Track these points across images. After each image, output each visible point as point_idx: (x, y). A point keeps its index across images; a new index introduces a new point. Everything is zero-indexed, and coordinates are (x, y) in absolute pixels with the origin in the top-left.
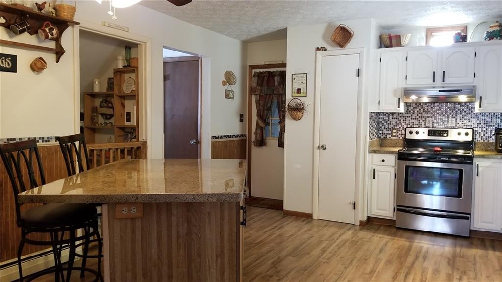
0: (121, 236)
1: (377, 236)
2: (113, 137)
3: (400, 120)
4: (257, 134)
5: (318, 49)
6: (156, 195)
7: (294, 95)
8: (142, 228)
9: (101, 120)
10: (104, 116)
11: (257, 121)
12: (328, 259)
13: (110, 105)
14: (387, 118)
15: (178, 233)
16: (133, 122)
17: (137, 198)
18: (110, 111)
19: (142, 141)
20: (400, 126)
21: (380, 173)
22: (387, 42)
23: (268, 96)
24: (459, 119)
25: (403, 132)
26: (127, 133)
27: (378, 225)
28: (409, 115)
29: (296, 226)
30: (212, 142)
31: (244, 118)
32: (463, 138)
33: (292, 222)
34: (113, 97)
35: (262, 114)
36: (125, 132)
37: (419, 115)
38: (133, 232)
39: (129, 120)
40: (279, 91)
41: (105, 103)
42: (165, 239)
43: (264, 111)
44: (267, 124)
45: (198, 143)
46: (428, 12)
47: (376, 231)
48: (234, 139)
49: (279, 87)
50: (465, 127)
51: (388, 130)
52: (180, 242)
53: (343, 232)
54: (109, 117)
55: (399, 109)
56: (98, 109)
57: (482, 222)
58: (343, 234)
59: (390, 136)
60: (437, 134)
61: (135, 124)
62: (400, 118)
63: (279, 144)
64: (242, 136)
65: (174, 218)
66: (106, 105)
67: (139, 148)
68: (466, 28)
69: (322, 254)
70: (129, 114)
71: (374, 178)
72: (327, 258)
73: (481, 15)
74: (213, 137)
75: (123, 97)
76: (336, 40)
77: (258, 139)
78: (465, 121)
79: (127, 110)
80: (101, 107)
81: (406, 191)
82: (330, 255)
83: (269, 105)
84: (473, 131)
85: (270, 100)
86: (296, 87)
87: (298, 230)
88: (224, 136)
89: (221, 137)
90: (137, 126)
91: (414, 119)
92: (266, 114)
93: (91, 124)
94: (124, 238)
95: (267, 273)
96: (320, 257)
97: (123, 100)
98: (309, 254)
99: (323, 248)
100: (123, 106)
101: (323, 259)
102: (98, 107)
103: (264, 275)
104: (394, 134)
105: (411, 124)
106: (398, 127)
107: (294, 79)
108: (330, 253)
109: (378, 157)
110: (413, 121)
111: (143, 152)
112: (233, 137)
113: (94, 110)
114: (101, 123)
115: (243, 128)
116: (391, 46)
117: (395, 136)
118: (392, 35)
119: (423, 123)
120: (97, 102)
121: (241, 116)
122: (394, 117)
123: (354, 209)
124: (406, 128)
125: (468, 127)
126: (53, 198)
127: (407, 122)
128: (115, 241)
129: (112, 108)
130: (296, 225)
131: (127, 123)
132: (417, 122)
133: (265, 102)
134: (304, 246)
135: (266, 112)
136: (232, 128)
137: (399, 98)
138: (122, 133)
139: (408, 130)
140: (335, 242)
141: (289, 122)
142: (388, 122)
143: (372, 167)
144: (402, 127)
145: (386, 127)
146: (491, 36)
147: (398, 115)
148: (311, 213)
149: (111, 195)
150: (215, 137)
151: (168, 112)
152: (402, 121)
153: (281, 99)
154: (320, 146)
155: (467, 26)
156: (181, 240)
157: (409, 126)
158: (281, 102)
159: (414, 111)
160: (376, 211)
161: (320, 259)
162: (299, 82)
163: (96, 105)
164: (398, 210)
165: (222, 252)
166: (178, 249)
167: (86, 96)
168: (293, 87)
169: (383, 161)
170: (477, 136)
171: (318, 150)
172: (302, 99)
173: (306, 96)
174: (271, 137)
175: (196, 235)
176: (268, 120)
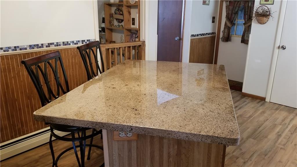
0: (119, 154)
2: (123, 35)
4: (225, 32)
6: (149, 128)
7: (262, 3)
8: (137, 148)
9: (116, 23)
10: (118, 21)
11: (226, 22)
12: (284, 145)
13: (121, 13)
15: (169, 153)
16: (136, 26)
17: (132, 129)
18: (121, 17)
19: (142, 40)
23: (236, 3)
26: (133, 33)
29: (253, 108)
30: (191, 39)
31: (215, 20)
33: (249, 103)
34: (123, 7)
35: (230, 17)
36: (131, 33)
38: (130, 151)
39: (133, 24)
41: (118, 11)
42: (157, 158)
43: (232, 14)
44: (233, 24)
45: (181, 39)
48: (207, 36)
52: (170, 161)
53: (292, 117)
54: (120, 21)
56: (113, 15)
58: (292, 119)
61: (138, 28)
63: (242, 41)
64: (213, 33)
66: (118, 13)
67: (140, 46)
69: (278, 139)
70: (133, 19)
72: (283, 143)
74: (192, 35)
75: (130, 7)
77: (225, 36)
79: (132, 17)
80: (116, 14)
82: (285, 141)
83: (236, 10)
85: (238, 5)
87: (255, 112)
88: (200, 34)
89: (198, 35)
90: (139, 30)
92: (233, 17)
93: (110, 26)
94: (122, 155)
95: (234, 154)
96: (276, 142)
97: (129, 9)
98: (266, 137)
99: (278, 132)
100: (130, 13)
101: (279, 144)
102: (114, 13)
103: (231, 155)
108: (285, 138)
111: (143, 49)
112: (206, 35)
113: (111, 16)
114: (116, 25)
115: (214, 28)
120: (113, 9)
121: (214, 18)
126: (60, 121)
128: (114, 158)
129: (122, 15)
130: (253, 106)
131: (132, 26)
133: (234, 7)
134: (261, 129)
135: (234, 15)
136: (206, 28)
138: (129, 34)
140: (287, 127)
141: (255, 26)
148: (265, 97)
149: (108, 124)
150: (193, 35)
151: (160, 16)
153: (247, 5)
154: (281, 46)
156: (171, 159)
158: (247, 7)
161: (277, 144)
163: (112, 12)
167: (105, 5)
171: (278, 50)
172: (269, 6)
173: (273, 4)
174: (236, 35)
175: (185, 155)
176: (234, 22)
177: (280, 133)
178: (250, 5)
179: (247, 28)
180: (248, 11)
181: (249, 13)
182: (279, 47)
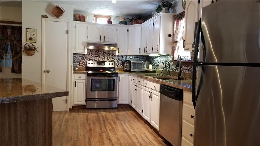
1: (81, 114)
3: (83, 58)
5: (43, 16)
7: (28, 41)
12: (66, 129)
14: (77, 57)
15: (21, 122)
20: (83, 60)
21: (78, 83)
22: (78, 18)
24: (109, 58)
25: (85, 63)
27: (78, 109)
28: (88, 55)
32: (111, 66)
37: (92, 55)
40: (11, 38)
42: (13, 127)
46: (100, 7)
47: (78, 112)
49: (11, 36)
50: (111, 61)
51: (78, 62)
52: (22, 127)
53: (63, 115)
55: (84, 52)
57: (122, 101)
59: (79, 65)
60: (101, 64)
62: (84, 57)
63: (12, 71)
65: (18, 113)
68: (110, 17)
69: (61, 127)
71: (75, 86)
73: (118, 13)
76: (54, 13)
78: (111, 59)
81: (91, 91)
82: (65, 127)
83: (4, 47)
84: (115, 63)
86: (29, 36)
91: (90, 57)
99: (59, 124)
101: (63, 129)
104: (81, 64)
105: (89, 60)
106: (82, 61)
107: (28, 32)
109: (77, 76)
110: (90, 58)
116: (80, 21)
117: (81, 65)
118: (81, 15)
119: (94, 59)
122: (81, 56)
123: (66, 103)
124: (87, 61)
125: (113, 61)
127: (87, 59)
132: (91, 59)
137: (85, 47)
139: (88, 62)
140: (63, 120)
142: (78, 58)
143: (74, 81)
144: (84, 61)
145: (77, 61)
146: (121, 23)
147: (83, 55)
152: (84, 58)
153: (13, 43)
154: (46, 70)
155: (111, 17)
157: (88, 60)
158: (13, 45)
159: (90, 54)
160: (76, 102)
162: (31, 33)
164: (88, 100)
165: (45, 129)
166: (21, 132)
168: (27, 36)
169: (80, 77)
170: (116, 65)
171: (44, 73)
172: (34, 44)
173: (36, 42)
174: (5, 66)
175: (31, 121)
176: (3, 56)
177: (60, 125)
178: (15, 43)
179: (15, 61)
180: (14, 48)
181: (15, 49)
182: (45, 71)
